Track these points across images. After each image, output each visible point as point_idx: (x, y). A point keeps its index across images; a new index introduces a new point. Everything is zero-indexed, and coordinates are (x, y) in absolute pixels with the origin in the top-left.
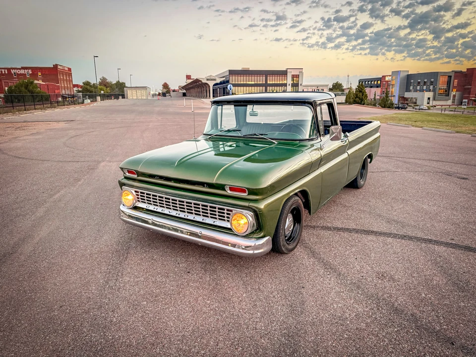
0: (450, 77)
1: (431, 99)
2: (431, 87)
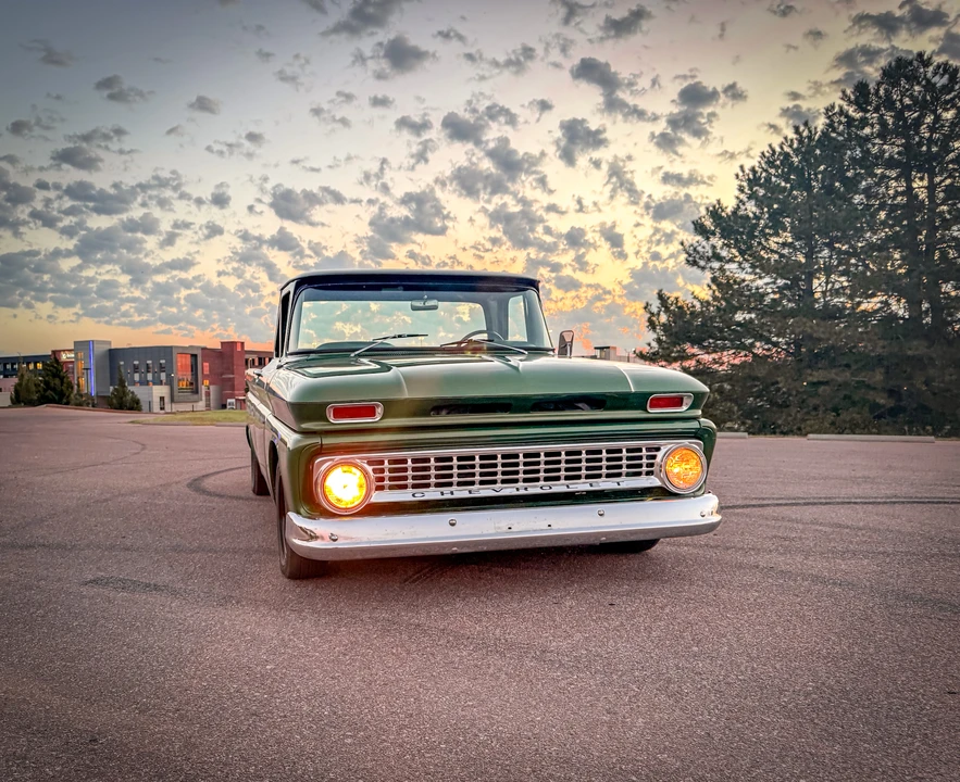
0: (194, 356)
1: (167, 400)
2: (163, 376)
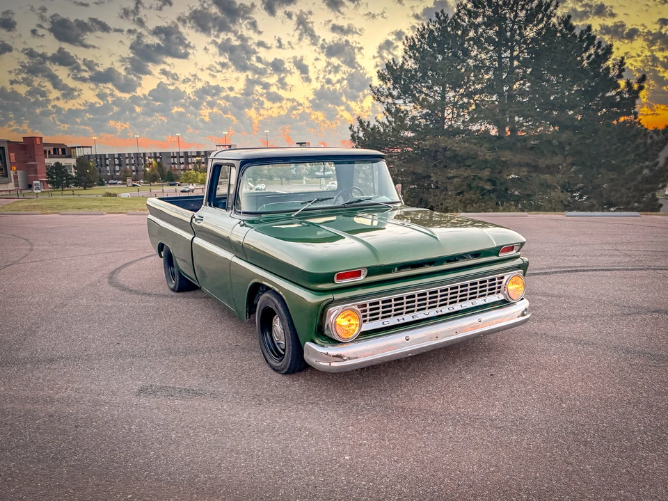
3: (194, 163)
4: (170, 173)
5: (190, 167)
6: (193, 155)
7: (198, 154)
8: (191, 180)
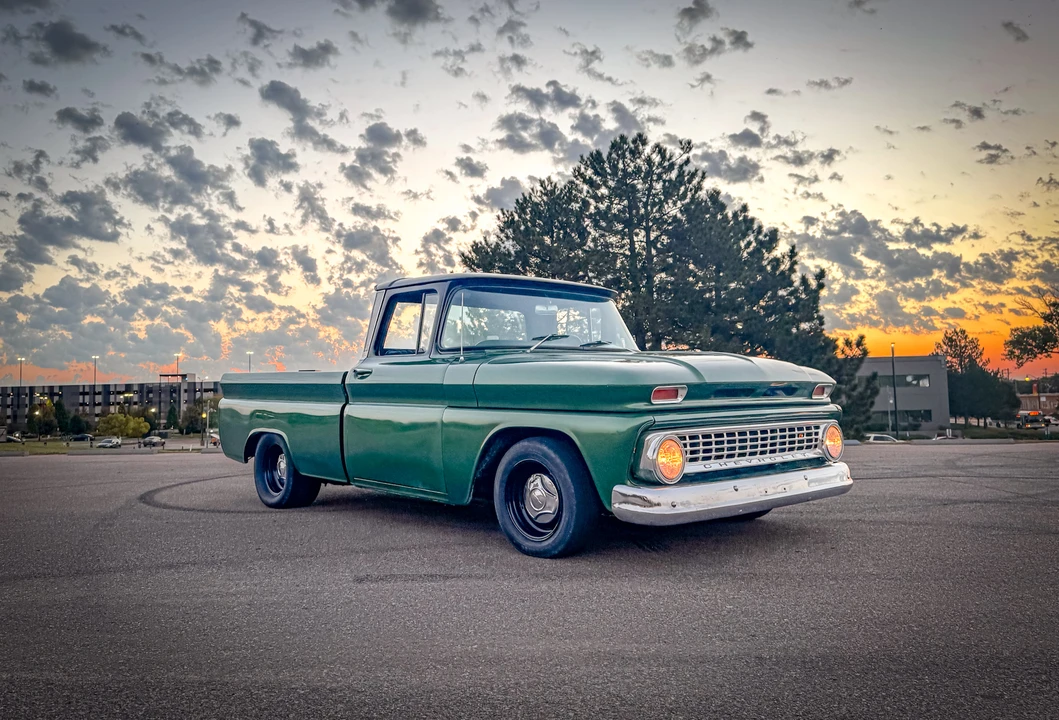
3: (119, 403)
4: (76, 420)
5: (112, 409)
6: (118, 390)
7: (128, 388)
8: (116, 430)
